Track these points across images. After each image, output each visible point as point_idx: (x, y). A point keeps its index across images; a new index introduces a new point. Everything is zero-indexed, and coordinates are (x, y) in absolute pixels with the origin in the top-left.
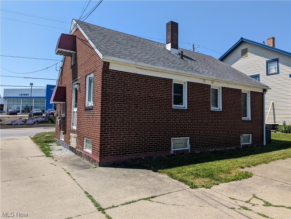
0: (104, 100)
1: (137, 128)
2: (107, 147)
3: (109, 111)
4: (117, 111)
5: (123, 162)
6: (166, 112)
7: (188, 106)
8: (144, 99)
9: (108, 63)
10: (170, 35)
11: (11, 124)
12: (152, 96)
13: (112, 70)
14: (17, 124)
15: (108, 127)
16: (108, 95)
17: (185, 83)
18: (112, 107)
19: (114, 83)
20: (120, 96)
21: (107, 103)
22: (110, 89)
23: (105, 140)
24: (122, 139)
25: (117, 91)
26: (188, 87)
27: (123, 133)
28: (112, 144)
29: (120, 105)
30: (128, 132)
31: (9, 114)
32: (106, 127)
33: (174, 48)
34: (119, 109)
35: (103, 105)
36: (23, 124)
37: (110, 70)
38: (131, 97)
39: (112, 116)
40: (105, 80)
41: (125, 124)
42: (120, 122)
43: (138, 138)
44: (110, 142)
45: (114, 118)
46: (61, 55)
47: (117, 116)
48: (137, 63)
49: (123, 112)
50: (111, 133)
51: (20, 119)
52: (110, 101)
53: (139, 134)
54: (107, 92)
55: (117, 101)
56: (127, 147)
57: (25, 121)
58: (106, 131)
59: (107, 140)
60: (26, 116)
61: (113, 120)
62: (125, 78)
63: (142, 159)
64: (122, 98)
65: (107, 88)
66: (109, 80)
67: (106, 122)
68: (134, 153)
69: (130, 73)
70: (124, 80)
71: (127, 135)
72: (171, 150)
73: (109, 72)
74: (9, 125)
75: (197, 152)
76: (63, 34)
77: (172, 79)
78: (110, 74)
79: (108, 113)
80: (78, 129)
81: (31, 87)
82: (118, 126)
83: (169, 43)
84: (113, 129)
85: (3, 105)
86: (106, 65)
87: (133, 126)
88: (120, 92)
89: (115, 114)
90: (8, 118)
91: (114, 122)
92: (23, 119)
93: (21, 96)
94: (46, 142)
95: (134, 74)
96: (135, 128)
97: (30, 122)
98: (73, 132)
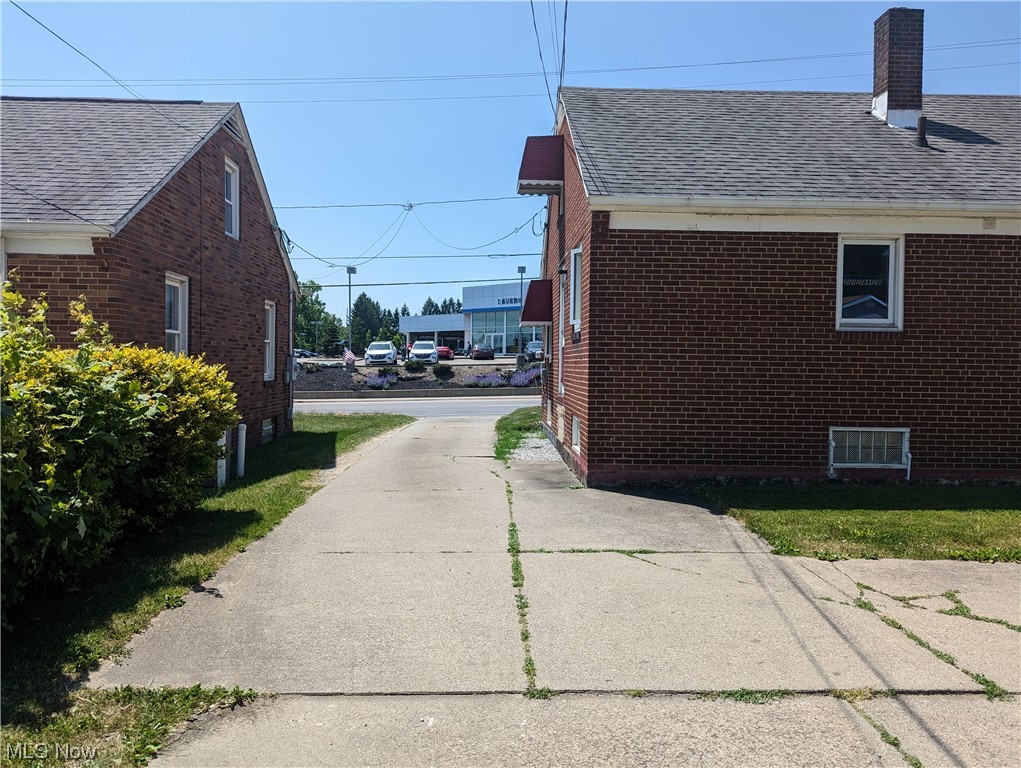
0: (596, 316)
1: (698, 392)
2: (609, 438)
3: (612, 344)
4: (636, 345)
5: (655, 484)
6: (807, 342)
7: (905, 321)
8: (722, 307)
9: (606, 215)
10: (886, 63)
11: (476, 386)
12: (753, 296)
13: (620, 231)
14: (490, 385)
15: (608, 386)
16: (608, 300)
17: (897, 239)
18: (618, 333)
19: (626, 265)
20: (646, 300)
21: (607, 322)
22: (613, 283)
23: (603, 420)
24: (651, 421)
25: (636, 289)
26: (907, 252)
27: (653, 403)
28: (621, 433)
29: (644, 328)
30: (671, 404)
31: (476, 358)
32: (603, 386)
33: (903, 107)
34: (640, 339)
35: (596, 327)
36: (503, 386)
37: (614, 230)
38: (679, 301)
39: (620, 356)
40: (600, 260)
41: (659, 380)
42: (645, 374)
43: (705, 422)
44: (617, 426)
45: (627, 362)
46: (531, 194)
47: (635, 357)
48: (692, 202)
49: (653, 345)
50: (617, 403)
51: (498, 370)
52: (614, 316)
53: (706, 410)
54: (604, 294)
55: (636, 317)
56: (667, 445)
57: (509, 376)
58: (603, 397)
59: (608, 421)
60: (510, 362)
61: (623, 368)
62: (660, 248)
63: (719, 483)
64: (651, 306)
65: (605, 283)
66: (610, 260)
67: (603, 374)
68: (689, 462)
69: (675, 232)
70: (657, 254)
71: (667, 409)
72: (827, 464)
73: (612, 236)
74: (470, 386)
75: (945, 482)
76: (530, 140)
77: (836, 234)
78: (614, 242)
79: (609, 350)
80: (569, 396)
81: (522, 279)
82: (639, 386)
83: (883, 91)
84: (625, 391)
85: (463, 332)
86: (601, 218)
87: (687, 386)
88: (645, 289)
89: (628, 350)
90: (470, 366)
91: (627, 374)
92: (504, 370)
93: (502, 306)
94: (520, 429)
95: (687, 232)
96: (694, 392)
97: (520, 379)
98: (561, 401)
